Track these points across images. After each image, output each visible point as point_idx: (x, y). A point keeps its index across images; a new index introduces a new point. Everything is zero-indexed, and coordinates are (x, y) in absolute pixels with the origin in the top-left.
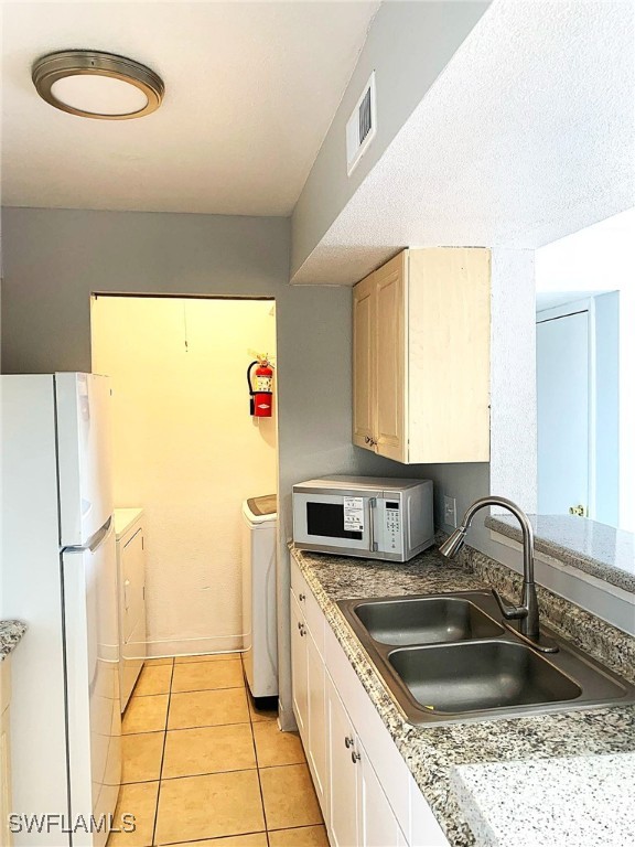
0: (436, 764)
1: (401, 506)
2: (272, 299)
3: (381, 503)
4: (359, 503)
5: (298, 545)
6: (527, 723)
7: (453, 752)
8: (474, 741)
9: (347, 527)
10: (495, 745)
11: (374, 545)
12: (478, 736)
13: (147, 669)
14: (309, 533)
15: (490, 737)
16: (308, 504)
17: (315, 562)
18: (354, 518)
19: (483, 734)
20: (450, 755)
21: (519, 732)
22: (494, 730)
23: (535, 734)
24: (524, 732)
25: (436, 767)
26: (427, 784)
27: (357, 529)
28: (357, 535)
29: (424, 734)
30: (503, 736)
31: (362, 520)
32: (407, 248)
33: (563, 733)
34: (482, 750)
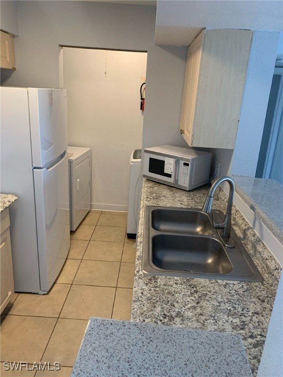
0: (142, 293)
1: (190, 165)
2: (146, 52)
3: (182, 163)
4: (172, 161)
5: (144, 176)
6: (196, 281)
7: (153, 289)
8: (166, 286)
9: (166, 171)
10: (173, 289)
11: (176, 181)
12: (169, 283)
13: (90, 214)
14: (149, 171)
15: (175, 285)
16: (150, 158)
17: (149, 185)
18: (169, 168)
19: (171, 283)
20: (150, 290)
21: (189, 285)
22: (178, 282)
23: (196, 288)
24: (191, 286)
25: (141, 295)
26: (134, 301)
27: (169, 173)
28: (169, 176)
29: (145, 278)
30: (180, 286)
31: (172, 169)
32: (205, 29)
33: (209, 290)
34: (167, 291)
